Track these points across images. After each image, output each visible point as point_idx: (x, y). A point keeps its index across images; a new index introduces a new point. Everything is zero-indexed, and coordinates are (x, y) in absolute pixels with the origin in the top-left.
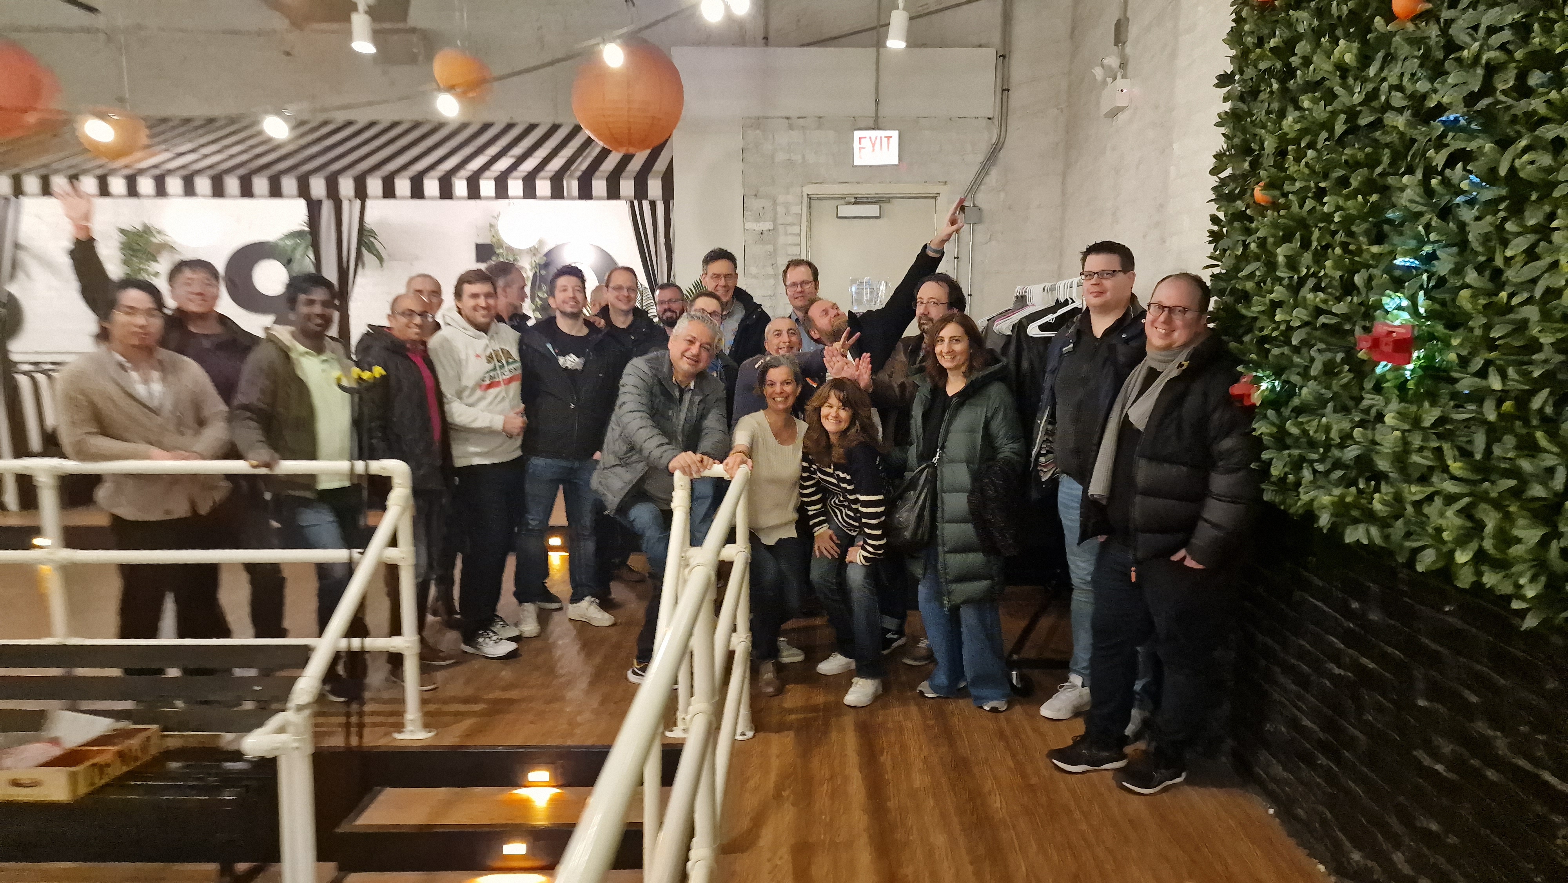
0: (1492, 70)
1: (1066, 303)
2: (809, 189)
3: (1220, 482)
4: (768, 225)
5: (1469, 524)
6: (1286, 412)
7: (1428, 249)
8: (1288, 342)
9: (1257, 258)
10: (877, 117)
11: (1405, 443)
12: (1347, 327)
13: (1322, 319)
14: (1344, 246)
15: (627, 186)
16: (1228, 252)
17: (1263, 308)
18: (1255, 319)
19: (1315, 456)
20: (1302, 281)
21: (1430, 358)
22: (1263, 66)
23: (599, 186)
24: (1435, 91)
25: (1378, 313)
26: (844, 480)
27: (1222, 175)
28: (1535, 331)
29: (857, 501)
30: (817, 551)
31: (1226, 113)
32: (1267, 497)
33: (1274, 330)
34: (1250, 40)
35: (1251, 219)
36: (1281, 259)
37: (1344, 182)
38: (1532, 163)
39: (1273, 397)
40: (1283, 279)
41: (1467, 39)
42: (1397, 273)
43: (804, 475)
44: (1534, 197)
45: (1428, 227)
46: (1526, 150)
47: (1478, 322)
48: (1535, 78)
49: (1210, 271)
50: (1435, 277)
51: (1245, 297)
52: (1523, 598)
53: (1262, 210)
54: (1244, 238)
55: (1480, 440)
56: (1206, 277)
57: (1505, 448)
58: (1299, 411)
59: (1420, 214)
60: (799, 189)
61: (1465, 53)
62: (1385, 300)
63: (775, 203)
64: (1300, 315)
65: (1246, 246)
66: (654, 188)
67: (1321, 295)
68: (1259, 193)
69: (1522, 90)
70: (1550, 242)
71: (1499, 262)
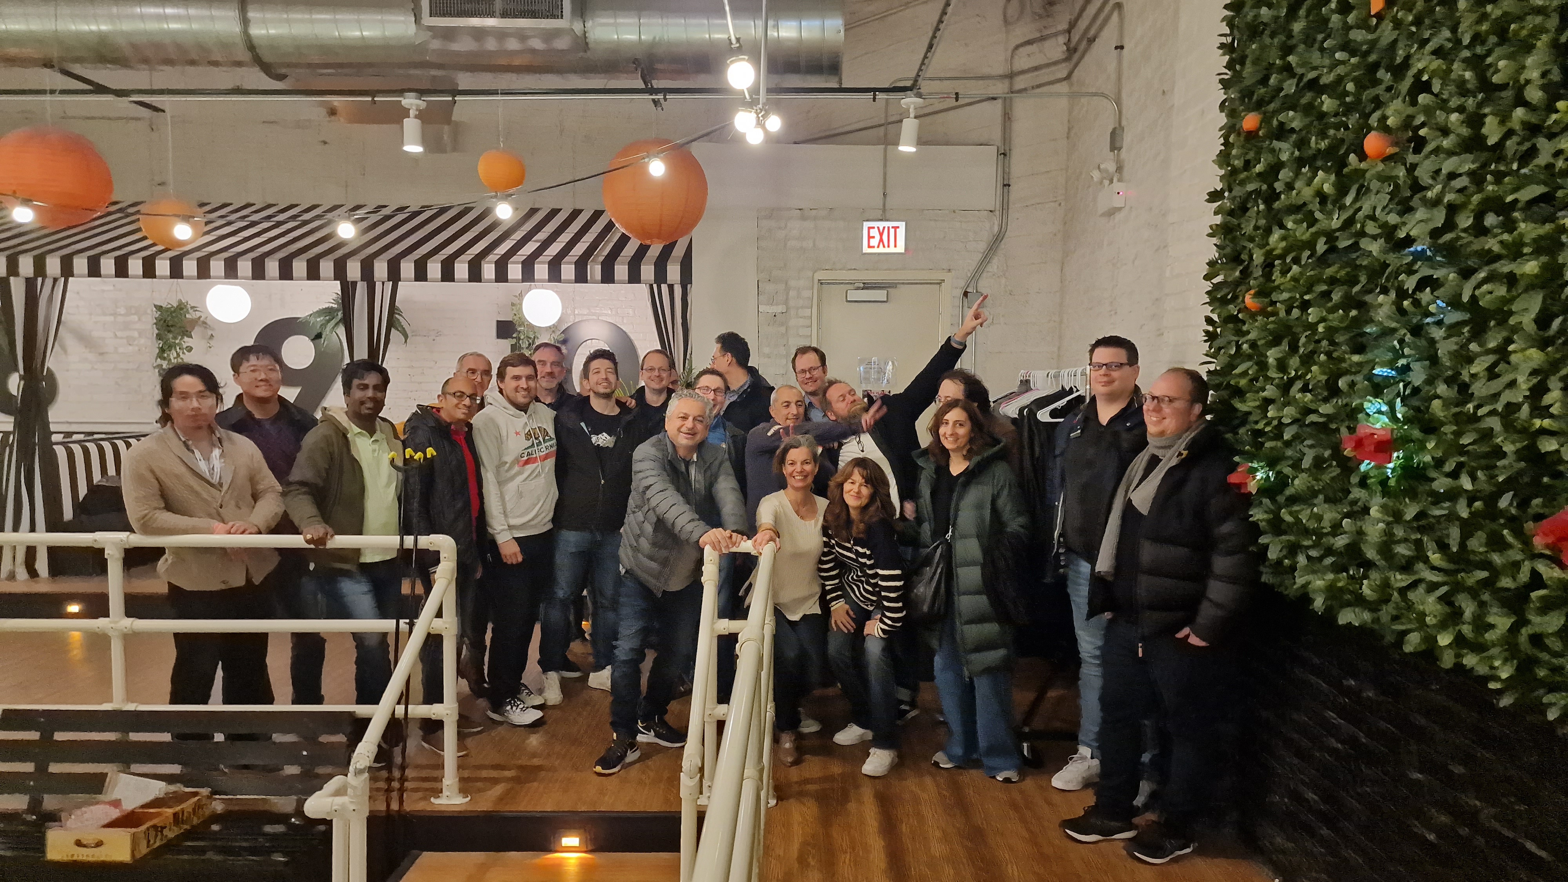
0: (1453, 210)
1: (1071, 391)
2: (821, 275)
3: (1221, 564)
4: (780, 309)
5: (1447, 609)
6: (1281, 499)
7: (1402, 362)
8: (1278, 436)
9: (1250, 357)
10: (884, 210)
11: (1388, 533)
12: (1333, 426)
13: (1312, 418)
14: (1329, 354)
15: (647, 271)
16: (1223, 351)
17: (1257, 403)
18: (1250, 413)
19: (1306, 543)
20: (1291, 382)
21: (1408, 458)
22: (1250, 187)
23: (621, 270)
24: (1404, 224)
25: (1360, 416)
26: (863, 555)
27: (1215, 281)
28: (1499, 440)
29: (876, 575)
30: (834, 625)
31: (1217, 225)
32: (1264, 579)
33: (1267, 424)
34: (1238, 163)
35: (1244, 323)
36: (1271, 360)
37: (1327, 295)
38: (1491, 293)
39: (1267, 484)
40: (1274, 379)
41: (1430, 181)
42: (1376, 380)
43: (826, 550)
44: (1492, 323)
45: (1401, 341)
46: (1485, 281)
47: (1449, 429)
48: (1490, 220)
49: (1206, 368)
50: (1410, 386)
51: (1239, 393)
52: (1497, 679)
53: (1253, 316)
54: (1236, 339)
55: (1454, 534)
56: (1203, 372)
57: (1477, 543)
58: (1293, 500)
59: (1394, 330)
60: (810, 274)
61: (1429, 194)
62: (1366, 405)
63: (787, 289)
64: (1289, 412)
65: (1239, 347)
66: (673, 272)
67: (1309, 396)
68: (1249, 300)
69: (1479, 230)
70: (1509, 363)
71: (1465, 377)
